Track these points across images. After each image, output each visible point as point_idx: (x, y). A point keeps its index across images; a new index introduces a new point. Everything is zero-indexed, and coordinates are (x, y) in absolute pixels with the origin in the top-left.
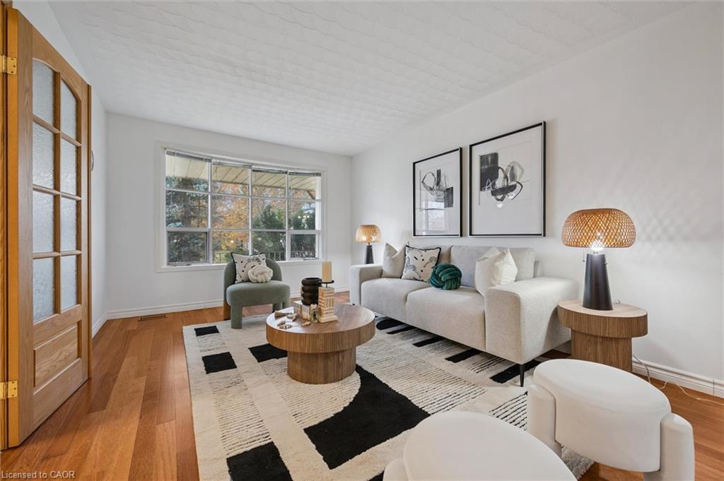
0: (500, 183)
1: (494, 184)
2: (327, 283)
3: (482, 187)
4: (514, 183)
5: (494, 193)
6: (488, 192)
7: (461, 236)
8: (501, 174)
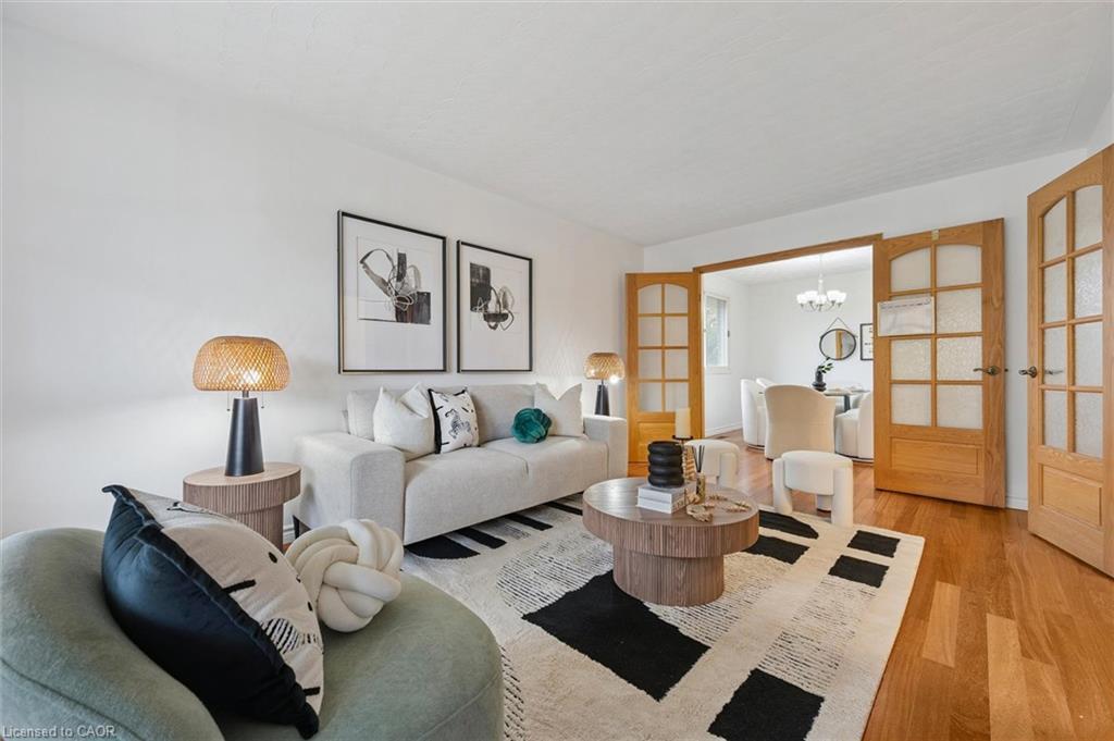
0: (492, 307)
1: (486, 307)
2: (683, 439)
3: (473, 307)
4: (506, 311)
5: (488, 317)
6: (478, 316)
7: (444, 370)
8: (493, 297)
